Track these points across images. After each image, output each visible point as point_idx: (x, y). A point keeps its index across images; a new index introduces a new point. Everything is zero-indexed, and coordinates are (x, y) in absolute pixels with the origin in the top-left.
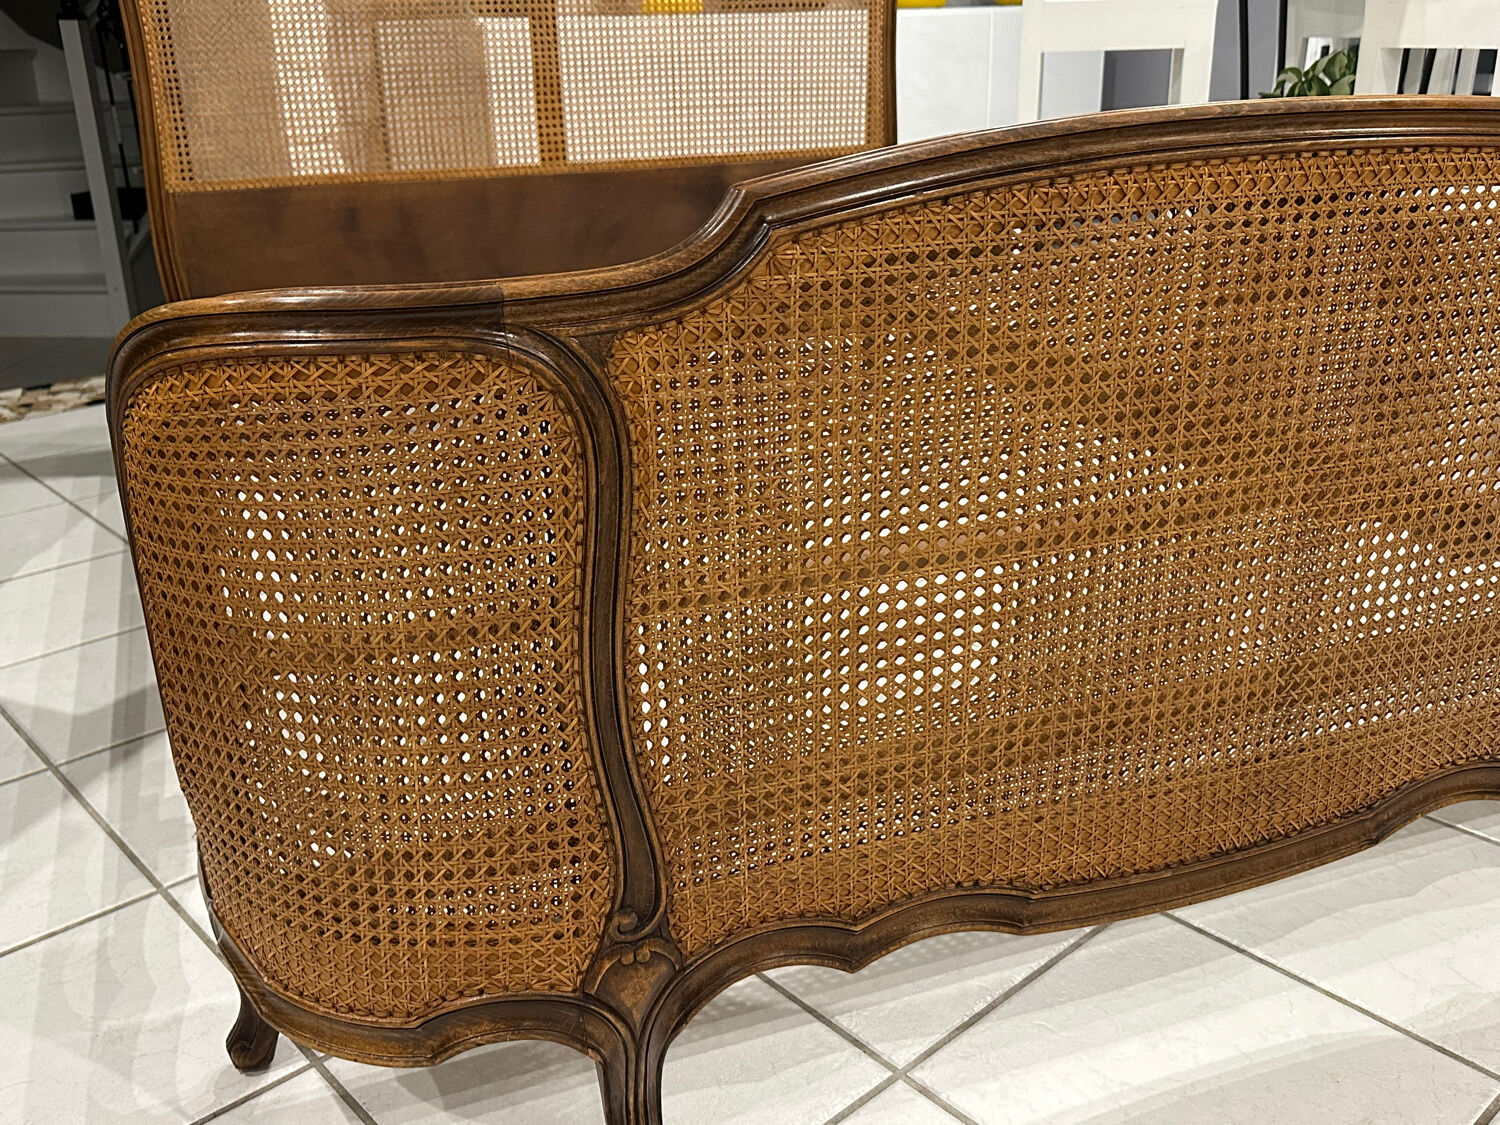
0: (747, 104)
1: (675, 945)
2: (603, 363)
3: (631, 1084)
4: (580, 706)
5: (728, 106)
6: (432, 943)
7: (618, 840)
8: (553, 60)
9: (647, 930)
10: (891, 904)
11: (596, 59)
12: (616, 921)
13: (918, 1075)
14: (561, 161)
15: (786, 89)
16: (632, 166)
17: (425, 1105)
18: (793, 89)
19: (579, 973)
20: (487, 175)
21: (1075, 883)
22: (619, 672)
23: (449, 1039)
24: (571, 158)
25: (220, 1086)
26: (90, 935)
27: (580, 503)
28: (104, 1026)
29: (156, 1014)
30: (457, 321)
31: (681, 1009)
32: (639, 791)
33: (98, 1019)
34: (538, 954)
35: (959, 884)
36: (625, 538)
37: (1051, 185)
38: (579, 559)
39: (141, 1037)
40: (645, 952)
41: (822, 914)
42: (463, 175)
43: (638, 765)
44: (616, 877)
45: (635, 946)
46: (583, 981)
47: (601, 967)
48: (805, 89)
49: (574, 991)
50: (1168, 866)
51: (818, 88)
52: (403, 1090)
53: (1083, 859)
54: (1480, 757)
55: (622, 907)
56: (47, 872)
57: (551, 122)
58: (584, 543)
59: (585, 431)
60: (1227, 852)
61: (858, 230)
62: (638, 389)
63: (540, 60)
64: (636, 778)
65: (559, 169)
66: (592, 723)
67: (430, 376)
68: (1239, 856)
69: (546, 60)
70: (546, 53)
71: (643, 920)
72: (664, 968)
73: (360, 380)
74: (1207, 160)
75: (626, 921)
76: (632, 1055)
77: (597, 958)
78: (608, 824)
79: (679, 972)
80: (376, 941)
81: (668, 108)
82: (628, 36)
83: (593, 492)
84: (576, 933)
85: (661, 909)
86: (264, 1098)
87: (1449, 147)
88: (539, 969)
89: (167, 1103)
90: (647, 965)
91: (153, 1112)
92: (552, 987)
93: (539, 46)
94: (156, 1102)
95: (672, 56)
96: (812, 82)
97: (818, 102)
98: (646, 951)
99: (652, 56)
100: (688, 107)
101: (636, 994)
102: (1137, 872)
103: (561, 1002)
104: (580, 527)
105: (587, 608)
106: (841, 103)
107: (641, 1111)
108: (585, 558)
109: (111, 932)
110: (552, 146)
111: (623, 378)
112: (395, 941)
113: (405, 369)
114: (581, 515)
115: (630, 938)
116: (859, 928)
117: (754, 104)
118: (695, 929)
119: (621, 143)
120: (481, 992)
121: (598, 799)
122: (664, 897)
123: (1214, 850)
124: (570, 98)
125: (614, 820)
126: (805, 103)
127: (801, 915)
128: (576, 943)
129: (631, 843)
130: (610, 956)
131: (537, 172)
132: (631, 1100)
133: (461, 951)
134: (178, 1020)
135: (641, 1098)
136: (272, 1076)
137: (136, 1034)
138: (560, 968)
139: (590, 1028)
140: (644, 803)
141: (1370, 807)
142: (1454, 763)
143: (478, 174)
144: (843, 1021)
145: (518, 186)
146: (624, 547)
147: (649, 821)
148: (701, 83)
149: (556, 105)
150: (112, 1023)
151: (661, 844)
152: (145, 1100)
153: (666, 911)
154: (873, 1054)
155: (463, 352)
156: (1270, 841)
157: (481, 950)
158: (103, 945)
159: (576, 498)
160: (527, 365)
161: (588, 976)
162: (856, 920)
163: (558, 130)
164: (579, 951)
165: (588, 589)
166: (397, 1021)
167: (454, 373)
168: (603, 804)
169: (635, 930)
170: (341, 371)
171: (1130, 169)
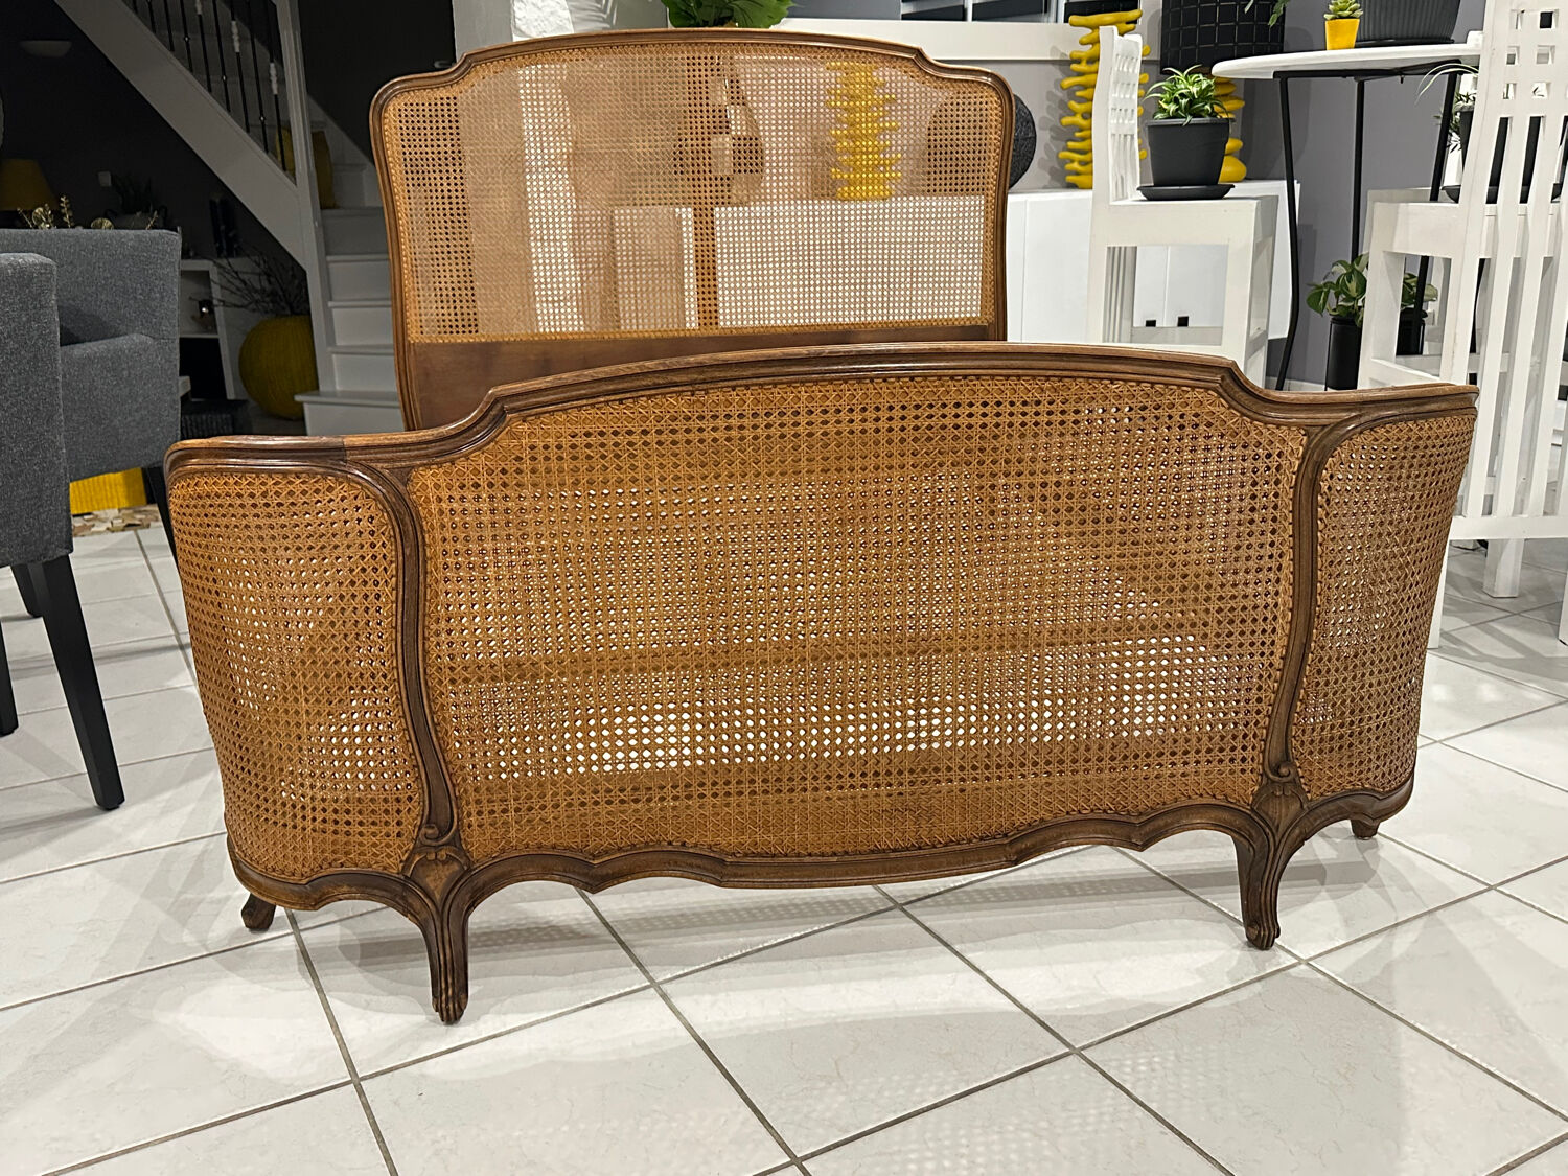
0: (872, 283)
1: (466, 854)
2: (405, 485)
3: (440, 945)
4: (398, 689)
5: (855, 284)
6: (314, 830)
7: (424, 777)
8: (711, 247)
9: (445, 840)
10: (620, 849)
11: (745, 247)
12: (423, 830)
14: (714, 327)
15: (906, 271)
16: (773, 331)
17: (348, 962)
18: (912, 271)
19: (401, 862)
20: (653, 336)
21: (759, 855)
22: (422, 670)
24: (722, 323)
25: (236, 935)
26: (200, 845)
27: (394, 565)
28: (182, 897)
29: (217, 894)
30: (319, 457)
31: (471, 898)
32: (437, 748)
33: (181, 893)
34: (375, 845)
35: (670, 843)
36: (422, 588)
38: (394, 599)
39: (201, 905)
40: (443, 854)
41: (569, 848)
42: (635, 335)
43: (436, 731)
44: (424, 802)
45: (438, 848)
46: (403, 867)
47: (414, 859)
48: (923, 271)
49: (398, 873)
50: (835, 854)
51: (934, 271)
52: (339, 953)
53: (765, 839)
54: (1105, 811)
55: (428, 821)
56: (190, 808)
57: (706, 296)
58: (397, 588)
59: (395, 523)
60: (884, 851)
62: (427, 500)
63: (700, 248)
64: (434, 739)
65: (713, 332)
66: (405, 700)
67: (304, 487)
68: (892, 855)
69: (705, 248)
70: (705, 243)
71: (442, 834)
72: (456, 867)
73: (267, 487)
74: (803, 382)
75: (430, 831)
76: (438, 924)
77: (413, 853)
78: (418, 766)
79: (467, 871)
81: (804, 286)
82: (772, 230)
83: (401, 558)
84: (399, 835)
85: (454, 827)
86: (255, 946)
88: (375, 854)
89: (199, 941)
90: (444, 863)
91: (189, 945)
92: (385, 868)
93: (700, 237)
94: (193, 939)
95: (809, 245)
96: (929, 265)
97: (934, 282)
98: (443, 852)
99: (791, 245)
100: (821, 285)
101: (437, 880)
102: (810, 855)
103: (388, 878)
104: (394, 579)
105: (400, 629)
106: (955, 282)
107: (449, 966)
108: (397, 598)
109: (212, 846)
110: (707, 315)
111: (418, 494)
112: (295, 827)
113: (290, 482)
114: (394, 572)
115: (434, 843)
116: (595, 862)
117: (878, 283)
118: (480, 842)
119: (764, 313)
120: (342, 865)
121: (411, 749)
122: (455, 819)
123: (872, 847)
124: (723, 277)
125: (421, 764)
126: (923, 283)
127: (554, 847)
128: (398, 841)
129: (434, 782)
130: (420, 854)
131: (693, 334)
132: (442, 957)
133: (330, 837)
134: (228, 898)
135: (448, 957)
136: (267, 935)
137: (199, 903)
138: (389, 856)
139: (410, 901)
140: (440, 756)
141: (1005, 836)
142: (1079, 812)
143: (646, 335)
144: (637, 952)
146: (422, 593)
147: (444, 768)
148: (833, 266)
149: (712, 283)
150: (188, 895)
151: (454, 786)
152: (187, 937)
153: (457, 830)
154: (645, 972)
155: (322, 474)
156: (920, 848)
157: (342, 838)
158: (204, 852)
159: (392, 562)
160: (358, 483)
161: (406, 863)
162: (595, 857)
163: (713, 302)
164: (400, 847)
165: (399, 616)
166: (297, 878)
167: (317, 486)
168: (414, 753)
169: (437, 839)
170: (257, 482)
171: (747, 387)
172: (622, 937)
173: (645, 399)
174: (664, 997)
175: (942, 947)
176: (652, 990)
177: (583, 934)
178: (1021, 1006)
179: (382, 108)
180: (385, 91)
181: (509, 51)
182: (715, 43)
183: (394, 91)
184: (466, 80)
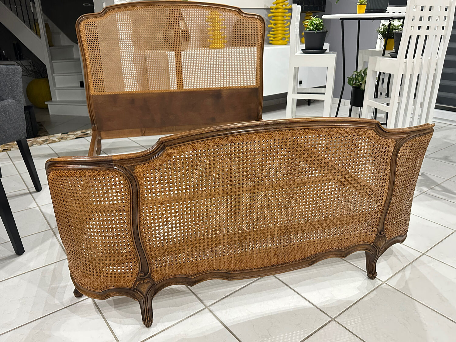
0: (227, 76)
1: (153, 280)
2: (133, 171)
3: (145, 306)
4: (131, 233)
5: (222, 76)
6: (104, 276)
7: (139, 259)
8: (180, 66)
9: (146, 276)
10: (199, 273)
11: (191, 65)
12: (140, 274)
13: (210, 308)
14: (182, 89)
15: (236, 72)
16: (199, 90)
17: (110, 307)
18: (238, 72)
19: (132, 284)
20: (164, 92)
21: (240, 270)
22: (138, 227)
23: (108, 295)
24: (184, 88)
25: (72, 300)
26: (52, 267)
27: (129, 196)
28: (52, 286)
29: (62, 284)
30: (104, 164)
31: (154, 292)
32: (144, 250)
33: (51, 285)
34: (124, 280)
35: (214, 270)
36: (139, 202)
37: (224, 138)
38: (129, 206)
39: (58, 289)
40: (146, 281)
41: (184, 275)
42: (159, 92)
43: (143, 245)
44: (139, 266)
45: (144, 279)
46: (133, 286)
47: (137, 283)
48: (241, 72)
49: (132, 288)
50: (261, 268)
51: (244, 72)
52: (107, 303)
53: (242, 266)
54: (336, 248)
55: (141, 272)
56: (46, 253)
57: (180, 80)
58: (130, 203)
59: (130, 183)
60: (275, 266)
61: (184, 147)
62: (140, 175)
63: (177, 66)
64: (143, 247)
65: (182, 90)
66: (133, 237)
67: (99, 173)
68: (278, 266)
69: (179, 66)
70: (179, 64)
71: (145, 275)
72: (150, 284)
73: (86, 174)
74: (257, 133)
75: (142, 275)
76: (144, 300)
77: (136, 281)
78: (137, 256)
79: (153, 285)
80: (94, 275)
81: (208, 77)
82: (198, 60)
83: (132, 194)
84: (132, 276)
85: (149, 273)
86: (80, 303)
87: (313, 129)
88: (124, 283)
89: (61, 303)
90: (146, 283)
91: (58, 304)
92: (127, 286)
93: (177, 62)
94: (59, 302)
95: (209, 65)
96: (242, 71)
97: (244, 75)
98: (146, 280)
99: (204, 65)
100: (212, 77)
101: (144, 289)
102: (254, 269)
103: (129, 289)
104: (129, 200)
105: (131, 215)
106: (250, 75)
107: (147, 311)
108: (130, 206)
109: (57, 266)
110: (180, 85)
111: (137, 173)
112: (97, 275)
113: (94, 172)
114: (129, 198)
115: (143, 278)
116: (192, 278)
117: (228, 76)
118: (157, 276)
119: (196, 84)
120: (113, 286)
121: (135, 251)
122: (149, 270)
123: (272, 265)
124: (184, 74)
125: (138, 255)
126: (241, 76)
127: (180, 275)
128: (131, 278)
129: (142, 260)
130: (139, 281)
131: (176, 91)
132: (145, 309)
133: (109, 278)
134: (66, 286)
135: (147, 309)
136: (82, 299)
137: (57, 288)
138: (129, 283)
139: (135, 295)
140: (145, 252)
141: (309, 258)
142: (329, 249)
143: (162, 91)
144: (199, 296)
145: (172, 95)
146: (138, 204)
147: (146, 256)
148: (215, 71)
149: (181, 76)
150: (53, 286)
151: (149, 260)
152: (57, 302)
153: (150, 273)
154: (203, 303)
155: (105, 169)
156: (285, 264)
157: (113, 278)
158: (55, 269)
159: (128, 195)
160: (117, 171)
161: (134, 284)
162: (192, 276)
163: (181, 81)
164: (132, 280)
165: (131, 212)
166: (98, 290)
167: (103, 173)
168: (136, 252)
169: (144, 276)
170: (82, 172)
172: (193, 291)
173: (209, 140)
174: (211, 311)
175: (286, 287)
176: (207, 310)
177: (181, 291)
178: (314, 305)
179: (79, 24)
180: (80, 18)
181: (119, 7)
182: (180, 5)
183: (83, 19)
184: (105, 15)
